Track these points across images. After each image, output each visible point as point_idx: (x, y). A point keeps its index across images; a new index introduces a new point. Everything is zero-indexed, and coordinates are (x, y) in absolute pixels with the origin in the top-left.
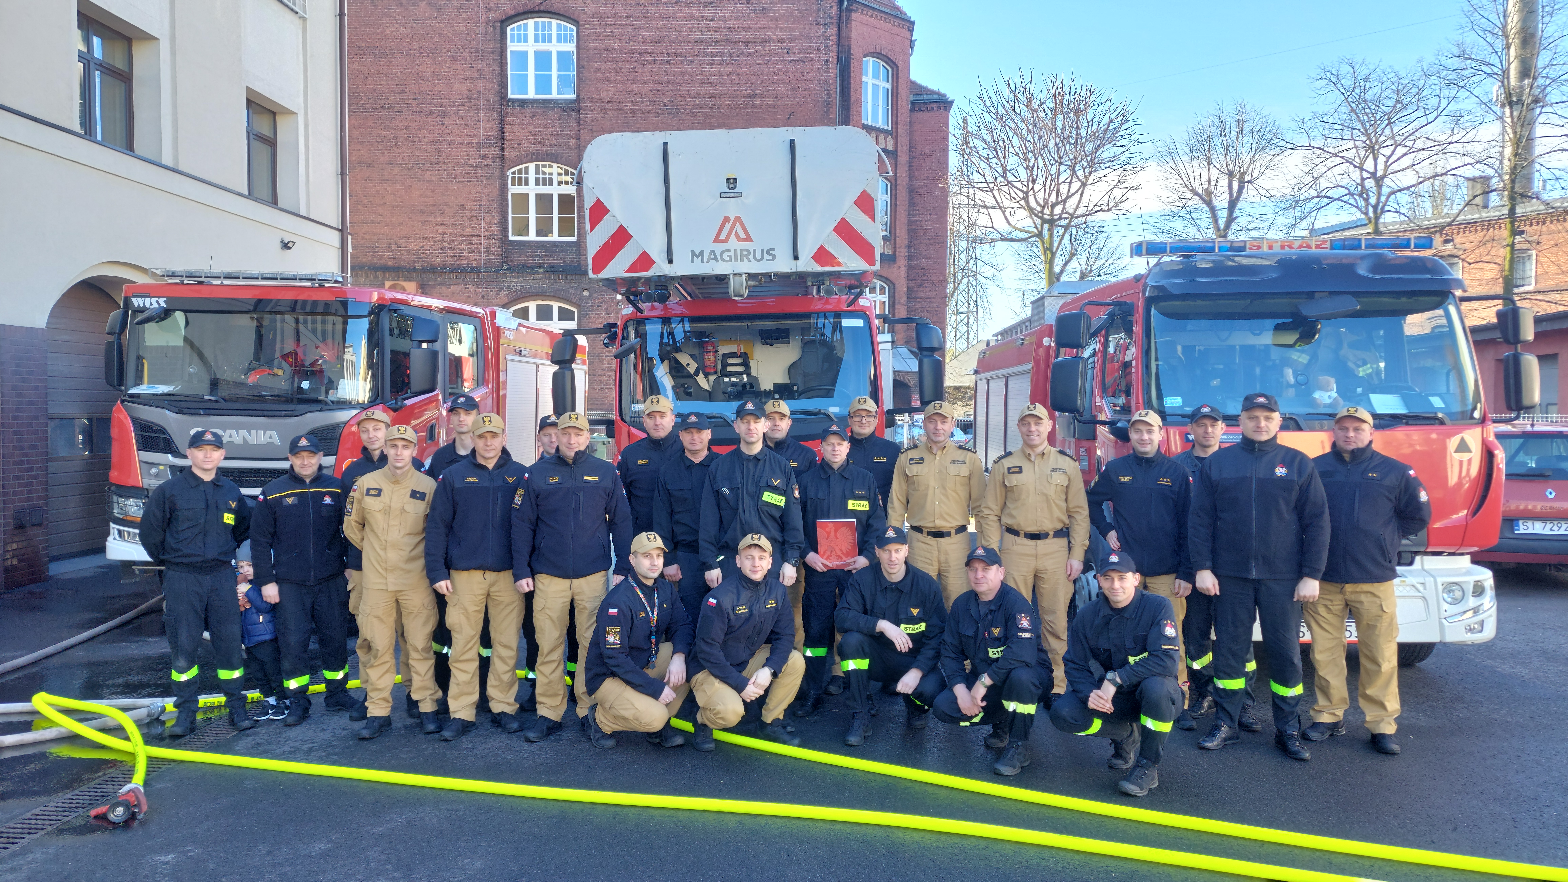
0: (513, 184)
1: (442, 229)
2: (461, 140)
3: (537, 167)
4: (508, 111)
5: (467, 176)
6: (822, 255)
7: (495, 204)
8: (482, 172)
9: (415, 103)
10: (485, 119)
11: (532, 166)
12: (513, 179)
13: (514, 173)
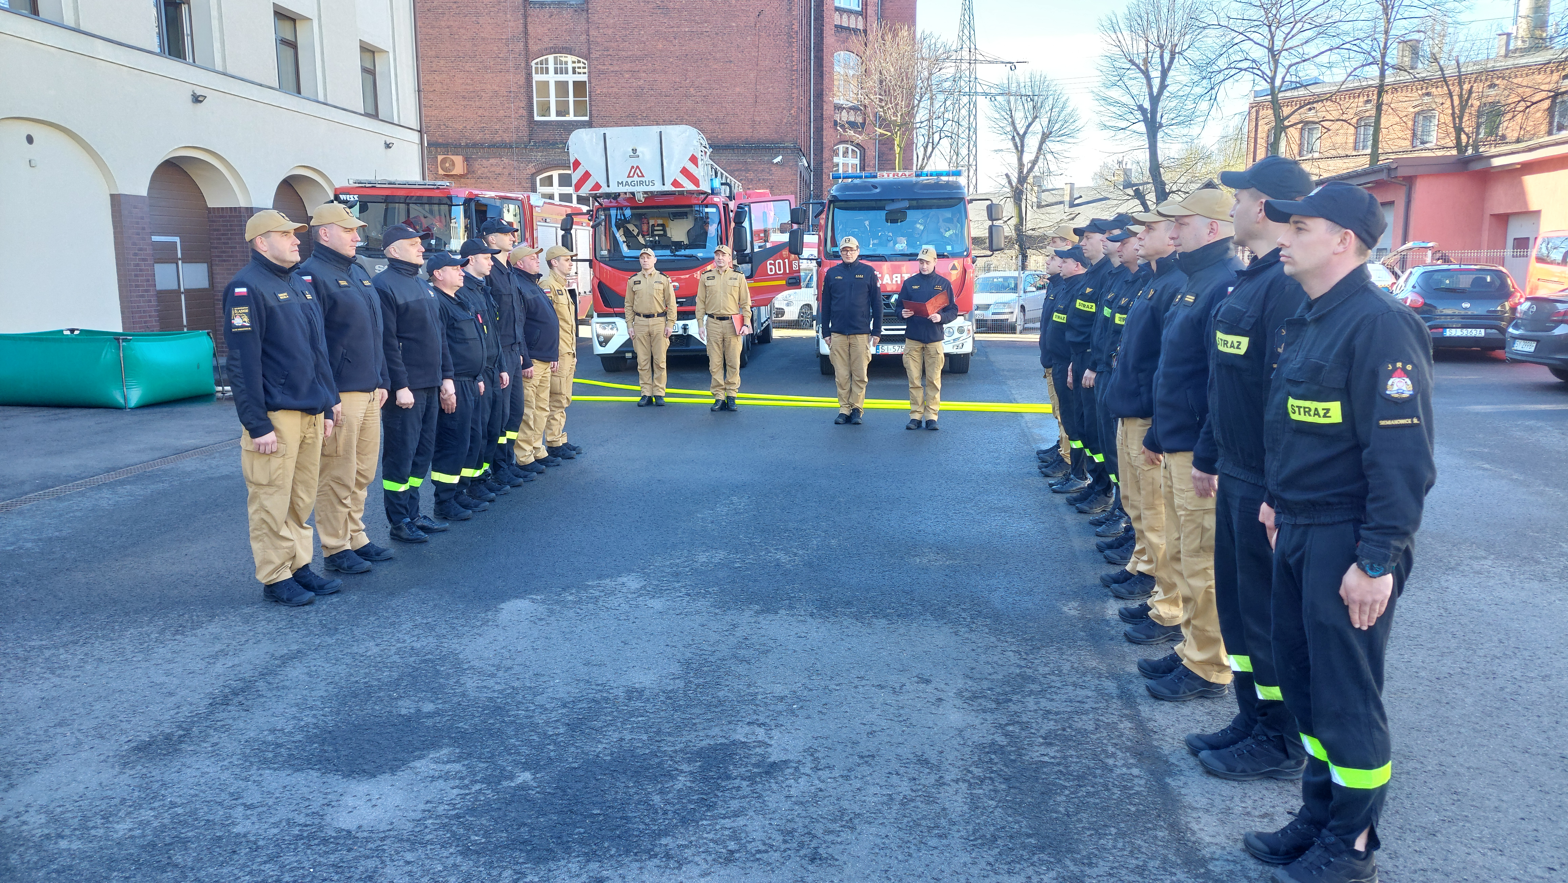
0: (537, 73)
1: (480, 112)
2: (493, 37)
3: (555, 58)
4: (530, 12)
5: (499, 67)
6: (675, 183)
7: (522, 91)
8: (511, 64)
9: (455, 6)
10: (512, 19)
11: (551, 58)
12: (536, 68)
13: (537, 64)
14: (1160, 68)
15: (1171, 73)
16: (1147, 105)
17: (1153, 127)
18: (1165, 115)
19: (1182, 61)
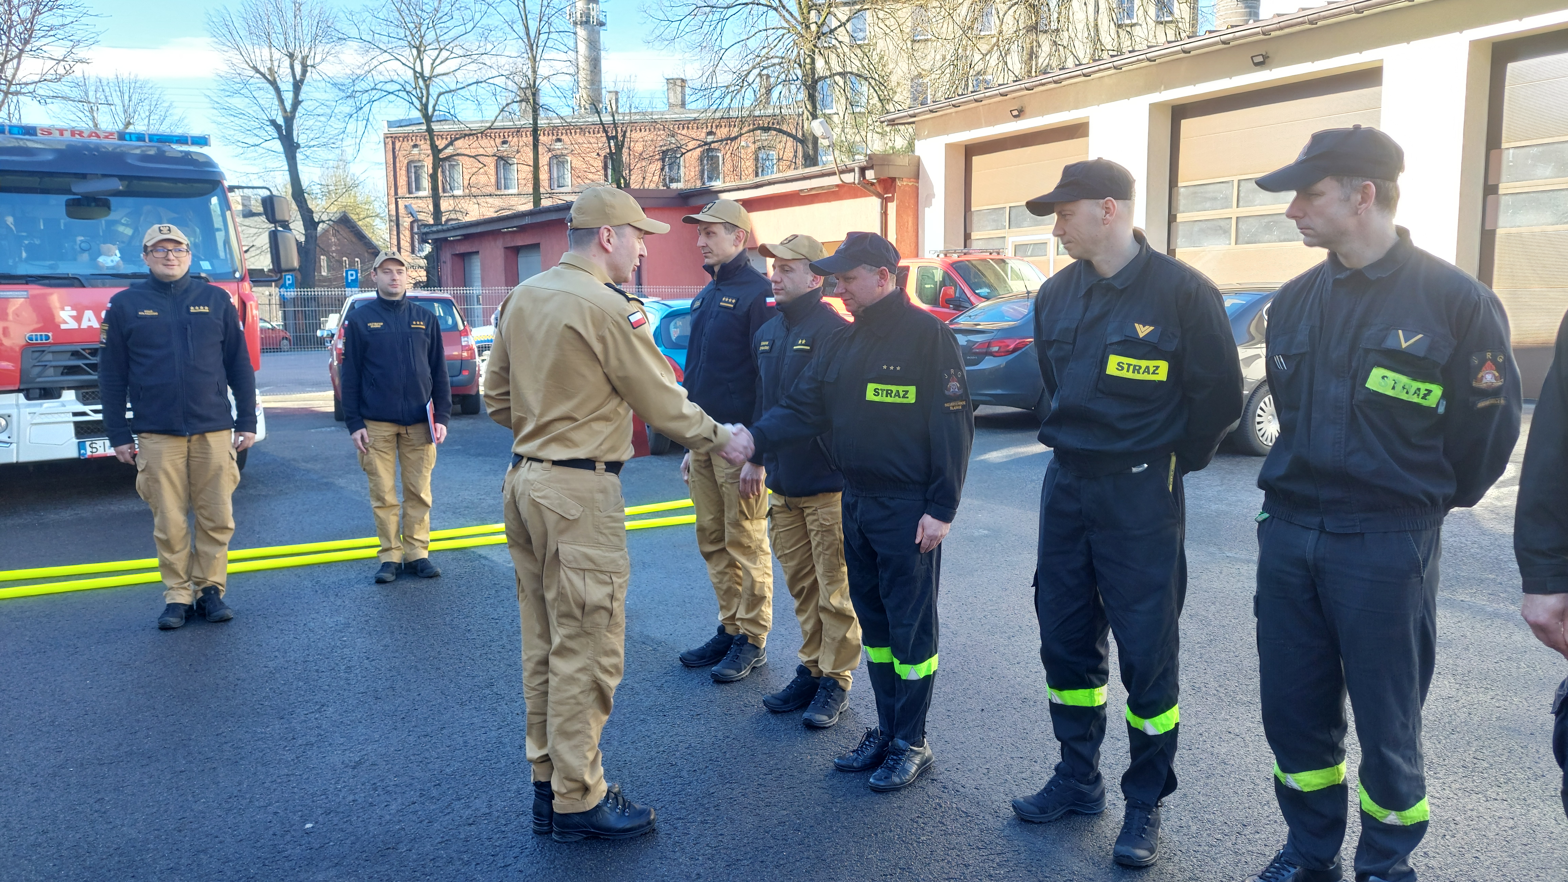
14: (291, 80)
15: (304, 88)
16: (280, 121)
17: (290, 147)
18: (300, 136)
19: (316, 76)
